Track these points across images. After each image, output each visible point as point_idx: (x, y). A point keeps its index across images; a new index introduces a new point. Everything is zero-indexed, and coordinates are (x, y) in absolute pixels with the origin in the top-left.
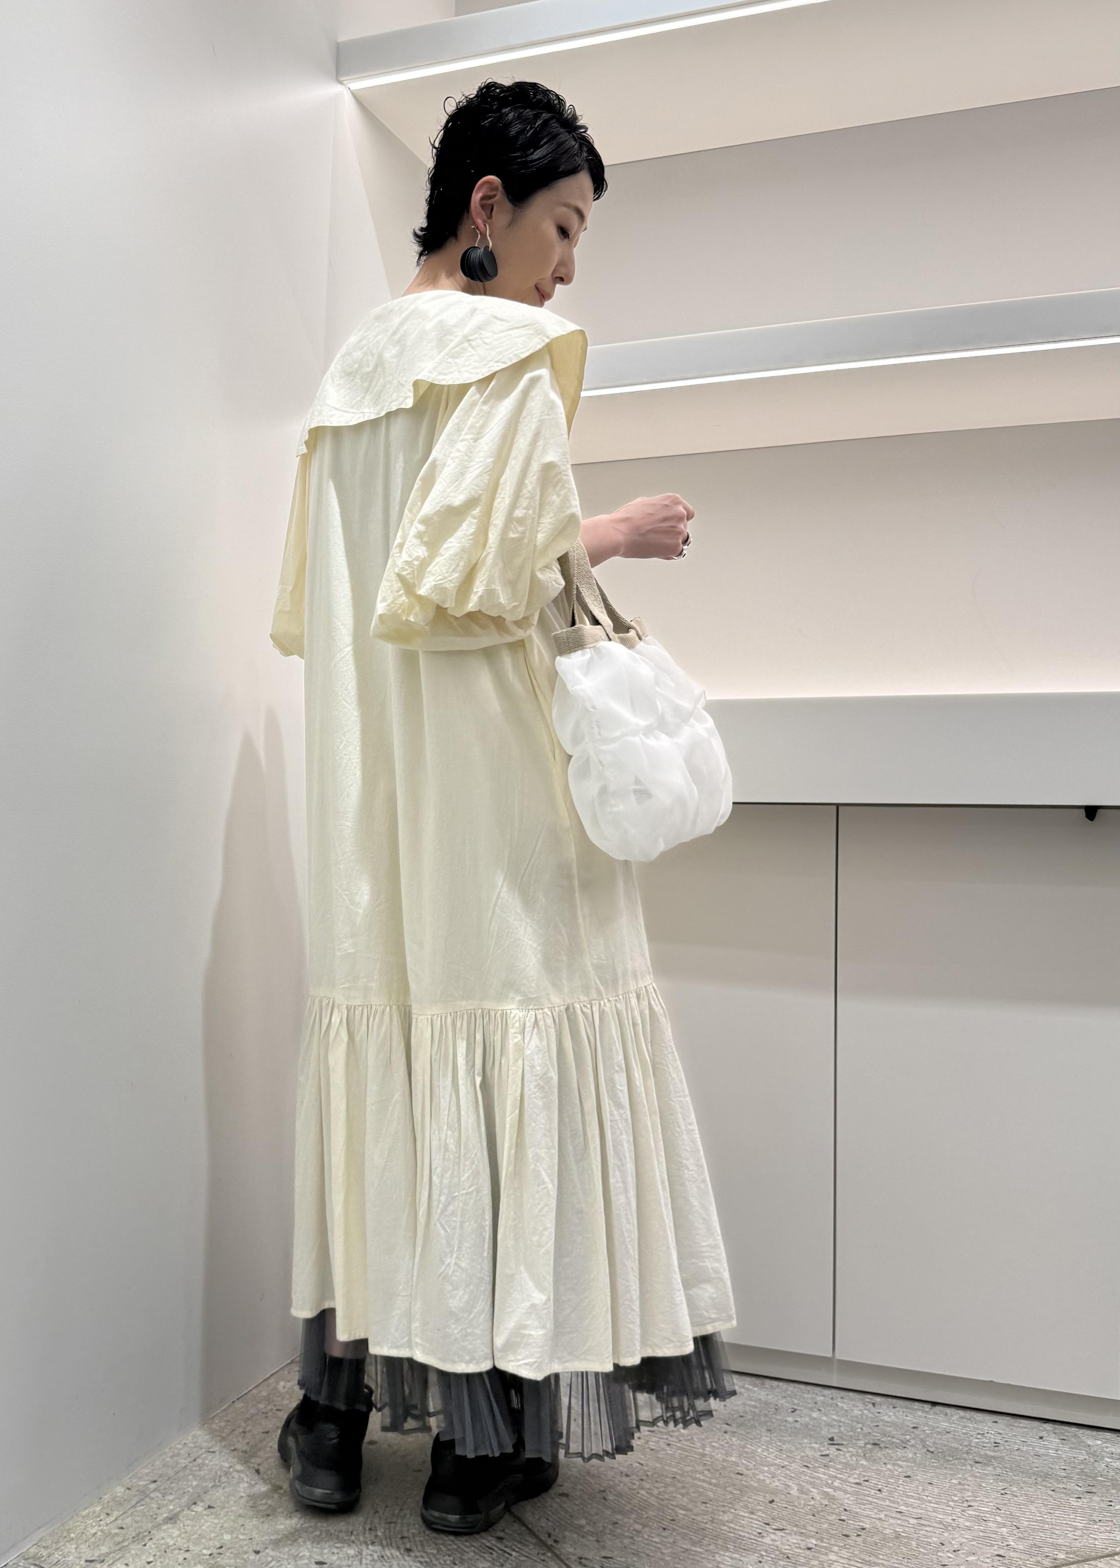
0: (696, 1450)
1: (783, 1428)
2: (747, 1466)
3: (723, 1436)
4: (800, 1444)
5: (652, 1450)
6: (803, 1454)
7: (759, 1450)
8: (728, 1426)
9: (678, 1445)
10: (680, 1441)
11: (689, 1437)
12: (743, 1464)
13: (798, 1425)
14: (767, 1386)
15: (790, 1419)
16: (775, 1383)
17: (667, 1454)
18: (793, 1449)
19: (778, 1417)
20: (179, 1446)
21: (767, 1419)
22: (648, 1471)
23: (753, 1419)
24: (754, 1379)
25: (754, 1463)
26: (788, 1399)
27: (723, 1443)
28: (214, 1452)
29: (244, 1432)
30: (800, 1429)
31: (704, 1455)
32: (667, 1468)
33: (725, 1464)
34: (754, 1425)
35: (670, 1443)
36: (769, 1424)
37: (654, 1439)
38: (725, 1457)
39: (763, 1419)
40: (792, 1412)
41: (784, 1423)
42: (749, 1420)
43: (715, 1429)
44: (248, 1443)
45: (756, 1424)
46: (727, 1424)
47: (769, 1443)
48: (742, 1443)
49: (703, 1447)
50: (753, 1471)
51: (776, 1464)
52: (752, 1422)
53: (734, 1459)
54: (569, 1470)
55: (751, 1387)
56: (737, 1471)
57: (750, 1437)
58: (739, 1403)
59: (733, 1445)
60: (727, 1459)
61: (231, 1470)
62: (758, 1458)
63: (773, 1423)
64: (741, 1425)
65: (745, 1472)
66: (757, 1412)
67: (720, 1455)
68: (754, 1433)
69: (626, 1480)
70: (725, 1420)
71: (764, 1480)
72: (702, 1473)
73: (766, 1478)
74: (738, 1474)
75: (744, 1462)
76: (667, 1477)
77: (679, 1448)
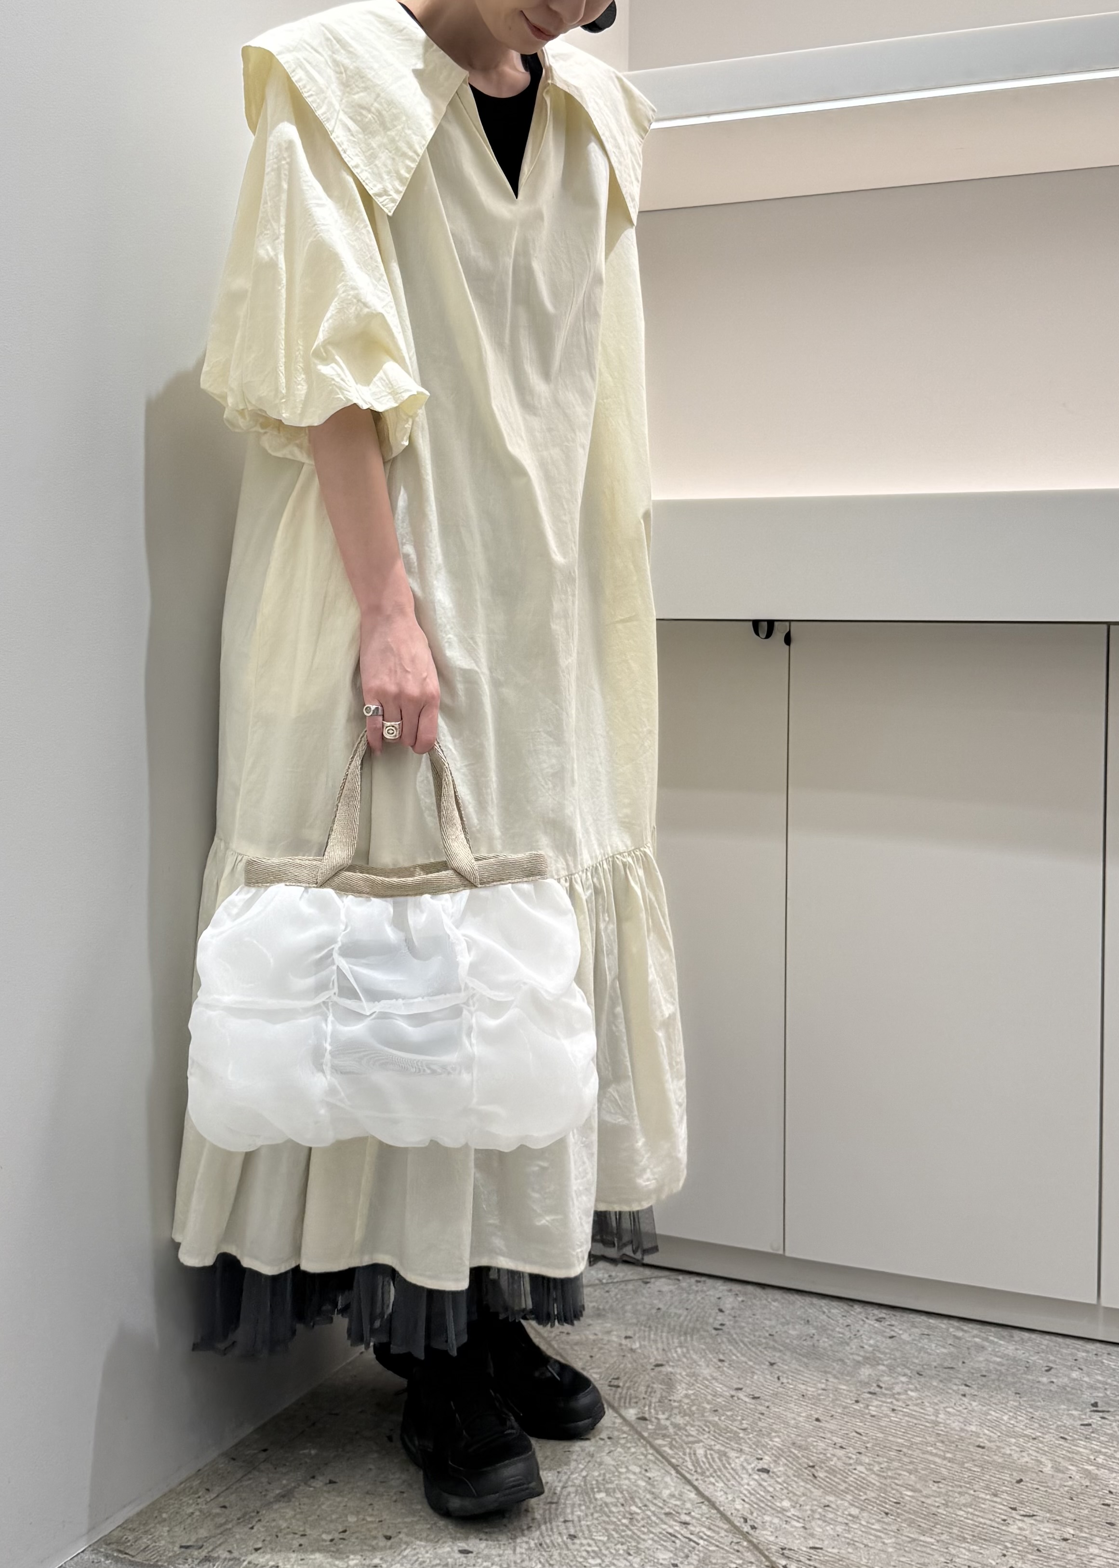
0: (926, 1417)
1: (1035, 1390)
2: (990, 1436)
3: (960, 1399)
4: (1056, 1410)
5: (873, 1416)
6: (1059, 1423)
7: (1005, 1418)
8: (967, 1388)
9: (905, 1410)
10: (908, 1405)
11: (919, 1401)
12: (985, 1434)
13: (1053, 1388)
14: (1017, 1338)
15: (1044, 1380)
16: (1026, 1335)
17: (891, 1421)
18: (1047, 1416)
19: (1029, 1377)
21: (1016, 1380)
22: (868, 1442)
23: (998, 1380)
24: (1000, 1329)
25: (999, 1434)
26: (1042, 1355)
27: (960, 1408)
28: (337, 1414)
30: (1056, 1392)
31: (937, 1423)
32: (890, 1438)
33: (963, 1434)
34: (999, 1386)
35: (895, 1408)
36: (1018, 1385)
37: (876, 1403)
38: (963, 1426)
39: (1010, 1379)
40: (1047, 1371)
41: (1036, 1385)
42: (993, 1380)
43: (950, 1391)
45: (1002, 1386)
46: (966, 1385)
47: (1018, 1408)
48: (984, 1409)
49: (937, 1413)
50: (998, 1444)
51: (1026, 1435)
52: (997, 1383)
53: (973, 1428)
54: (771, 1440)
55: (996, 1340)
56: (977, 1444)
57: (995, 1401)
58: (981, 1359)
59: (973, 1411)
60: (966, 1428)
61: (358, 1436)
62: (1003, 1427)
63: (1023, 1384)
64: (983, 1386)
65: (987, 1444)
66: (1004, 1371)
67: (957, 1423)
68: (999, 1397)
69: (840, 1453)
70: (962, 1379)
71: (1011, 1455)
72: (934, 1445)
73: (1013, 1453)
74: (979, 1446)
75: (987, 1432)
76: (890, 1449)
77: (909, 1415)
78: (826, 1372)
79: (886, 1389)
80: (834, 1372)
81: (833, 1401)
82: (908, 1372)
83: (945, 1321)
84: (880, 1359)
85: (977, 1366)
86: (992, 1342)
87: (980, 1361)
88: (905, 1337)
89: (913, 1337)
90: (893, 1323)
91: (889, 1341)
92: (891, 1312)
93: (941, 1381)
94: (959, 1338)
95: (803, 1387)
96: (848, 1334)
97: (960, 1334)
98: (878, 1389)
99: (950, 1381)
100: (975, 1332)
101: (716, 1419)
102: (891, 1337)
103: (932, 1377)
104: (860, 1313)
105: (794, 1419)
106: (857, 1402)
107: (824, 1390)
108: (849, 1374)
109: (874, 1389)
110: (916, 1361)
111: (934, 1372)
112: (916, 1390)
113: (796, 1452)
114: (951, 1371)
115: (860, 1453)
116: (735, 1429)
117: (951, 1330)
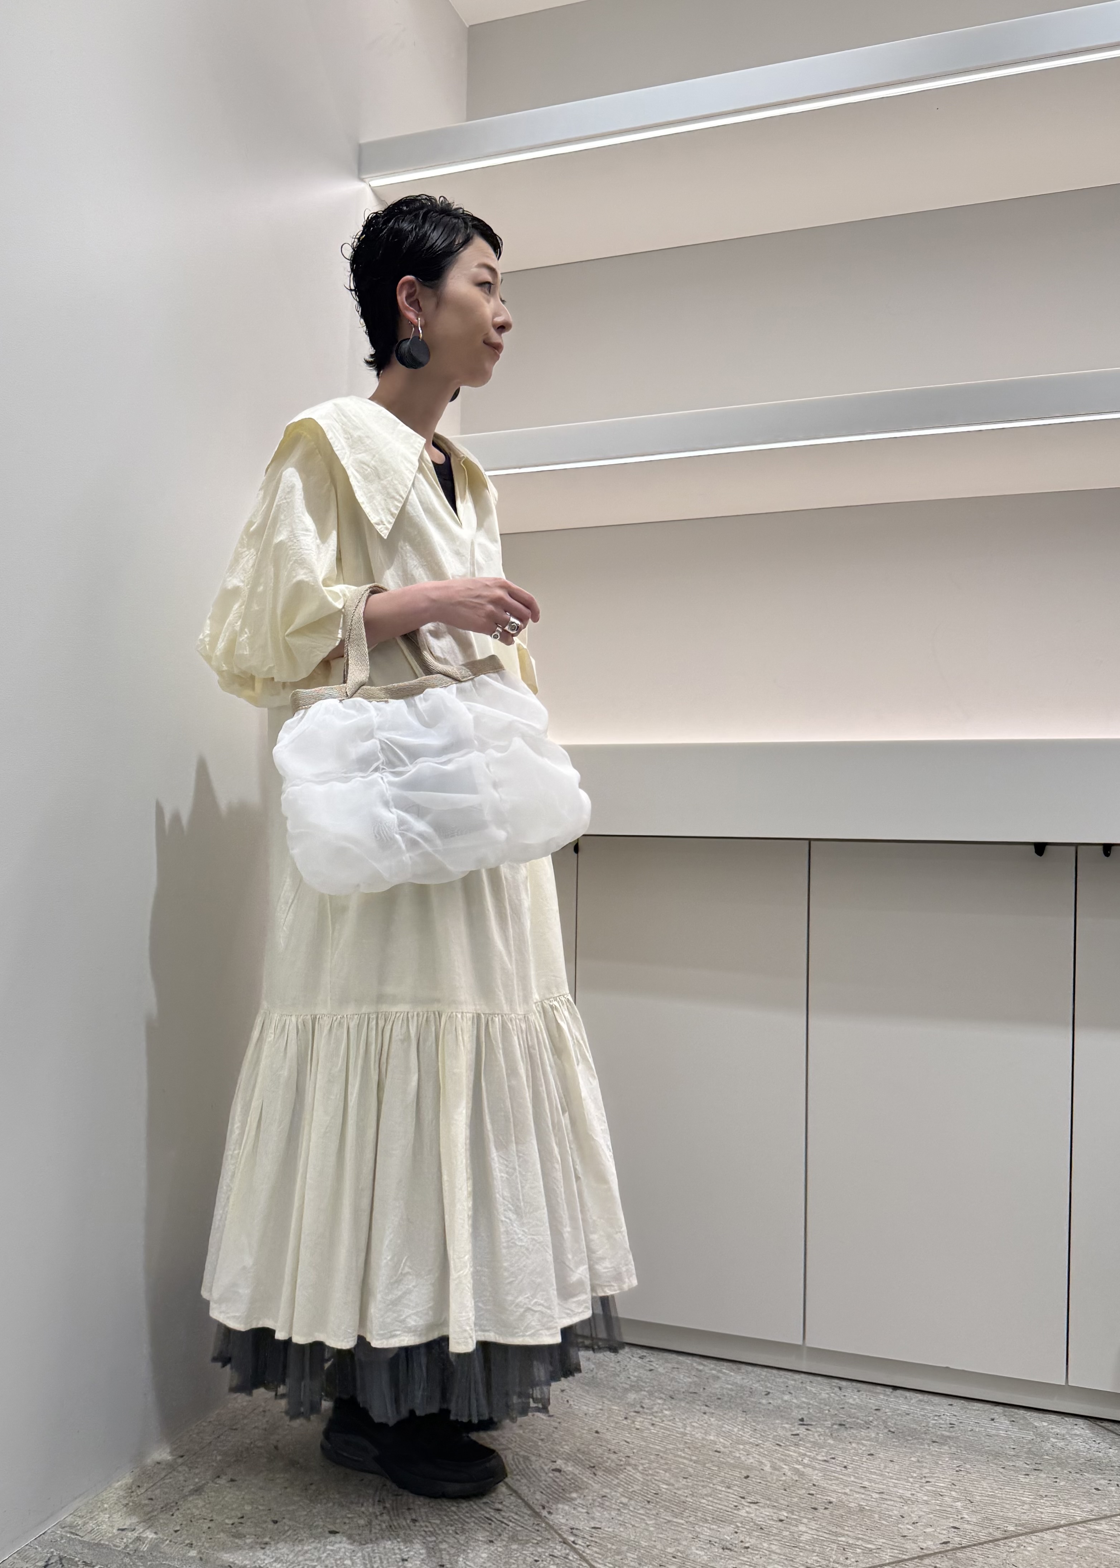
0: (677, 1429)
1: (757, 1409)
2: (725, 1444)
3: (702, 1416)
4: (773, 1424)
5: (638, 1429)
6: (775, 1434)
7: (736, 1430)
8: (707, 1408)
9: (660, 1424)
10: (663, 1421)
11: (672, 1418)
12: (720, 1442)
13: (771, 1407)
14: (742, 1371)
15: (764, 1401)
16: (750, 1368)
17: (651, 1433)
18: (766, 1428)
19: (753, 1399)
20: (204, 1424)
21: (743, 1401)
22: (634, 1449)
23: (730, 1402)
24: (731, 1364)
25: (731, 1442)
26: (762, 1383)
27: (702, 1423)
28: (236, 1429)
29: (264, 1411)
30: (773, 1411)
31: (685, 1434)
32: (651, 1446)
33: (704, 1442)
34: (730, 1406)
36: (744, 1406)
37: (639, 1419)
38: (704, 1436)
39: (738, 1401)
40: (766, 1395)
41: (759, 1405)
42: (726, 1402)
44: (267, 1422)
45: (733, 1406)
46: (707, 1406)
47: (744, 1423)
48: (720, 1423)
49: (685, 1426)
50: (730, 1449)
51: (750, 1443)
52: (729, 1404)
53: (712, 1438)
54: (562, 1448)
55: (727, 1372)
56: (715, 1449)
57: (728, 1417)
58: (717, 1386)
59: (712, 1425)
60: (707, 1438)
61: (252, 1446)
62: (734, 1437)
63: (748, 1405)
64: (719, 1406)
65: (722, 1449)
66: (733, 1395)
67: (699, 1434)
68: (731, 1414)
69: (614, 1457)
70: (704, 1402)
71: (740, 1457)
72: (683, 1451)
73: (741, 1456)
74: (716, 1451)
75: (722, 1440)
76: (651, 1454)
77: (662, 1428)
78: (602, 1397)
79: (647, 1409)
80: (608, 1397)
81: (608, 1418)
82: (663, 1396)
83: (690, 1358)
84: (642, 1386)
85: (713, 1391)
86: (724, 1373)
87: (716, 1387)
88: (661, 1370)
89: (666, 1370)
90: (652, 1359)
91: (649, 1373)
92: (650, 1352)
93: (688, 1403)
94: (700, 1371)
95: (585, 1408)
96: (618, 1369)
97: (701, 1368)
98: (641, 1409)
99: (694, 1403)
100: (712, 1366)
101: (521, 1432)
102: (651, 1370)
103: (681, 1400)
104: (627, 1353)
105: (579, 1431)
106: (626, 1418)
107: (601, 1410)
108: (619, 1398)
109: (638, 1408)
110: (669, 1388)
111: (682, 1396)
112: (669, 1409)
113: (581, 1456)
114: (695, 1395)
115: (629, 1457)
116: (535, 1439)
117: (695, 1364)
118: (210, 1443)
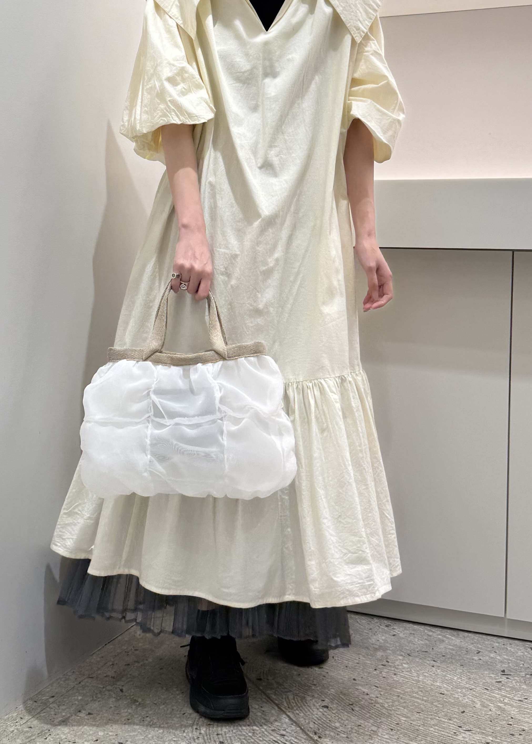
0: (413, 678)
1: (471, 664)
2: (447, 688)
3: (431, 668)
4: (483, 674)
5: (384, 677)
6: (484, 681)
7: (455, 678)
8: (434, 662)
9: (401, 674)
10: (403, 672)
11: (409, 670)
12: (444, 687)
13: (481, 662)
14: (461, 636)
15: (476, 658)
16: (466, 634)
17: (394, 680)
18: (478, 677)
19: (468, 657)
20: (69, 674)
21: (461, 658)
22: (382, 692)
23: (451, 658)
24: (452, 631)
25: (452, 687)
26: (475, 645)
27: (431, 673)
28: (92, 678)
29: (112, 664)
30: (482, 665)
31: (419, 681)
32: (394, 689)
33: (432, 687)
34: (452, 662)
35: (397, 673)
36: (462, 661)
37: (386, 670)
38: (432, 683)
39: (457, 658)
40: (478, 653)
41: (472, 661)
42: (449, 658)
43: (426, 664)
44: (115, 672)
45: (453, 661)
46: (434, 661)
47: (462, 673)
48: (444, 673)
49: (418, 676)
50: (452, 692)
51: (466, 688)
52: (451, 660)
53: (438, 684)
54: (329, 691)
55: (450, 637)
56: (440, 692)
57: (450, 669)
59: (438, 675)
60: (434, 684)
61: (104, 689)
62: (454, 683)
63: (465, 660)
64: (443, 661)
65: (446, 692)
66: (454, 653)
67: (429, 681)
68: (452, 667)
69: (367, 697)
70: (432, 658)
71: (458, 698)
72: (417, 693)
73: (459, 697)
74: (441, 694)
75: (445, 686)
76: (394, 695)
77: (403, 678)
78: (359, 654)
79: (391, 663)
80: (364, 654)
81: (363, 670)
82: (403, 654)
83: (423, 627)
84: (388, 647)
85: (439, 651)
86: (448, 638)
87: (441, 647)
88: (401, 635)
89: (405, 635)
90: (395, 627)
91: (393, 637)
92: (393, 622)
93: (421, 659)
94: (430, 636)
95: (346, 662)
96: (370, 634)
97: (431, 633)
98: (387, 663)
99: (425, 659)
100: (439, 632)
101: (299, 679)
102: (394, 635)
103: (416, 657)
104: (377, 622)
105: (342, 679)
106: (375, 670)
107: (358, 663)
108: (371, 655)
109: (385, 663)
110: (407, 648)
111: (417, 654)
112: (407, 663)
113: (343, 697)
114: (426, 653)
115: (377, 697)
116: (309, 685)
117: (426, 631)
118: (74, 687)
